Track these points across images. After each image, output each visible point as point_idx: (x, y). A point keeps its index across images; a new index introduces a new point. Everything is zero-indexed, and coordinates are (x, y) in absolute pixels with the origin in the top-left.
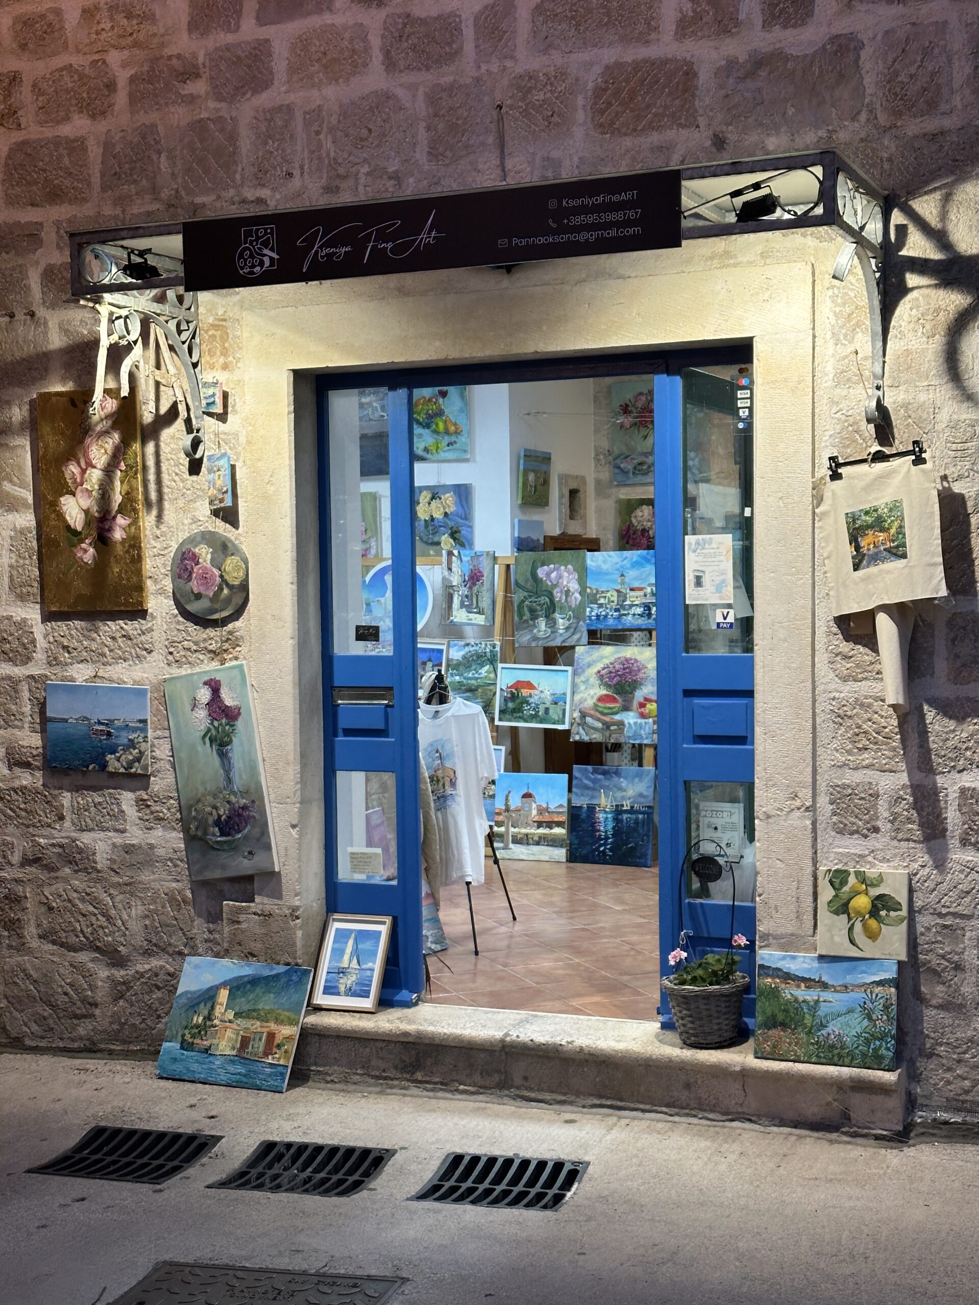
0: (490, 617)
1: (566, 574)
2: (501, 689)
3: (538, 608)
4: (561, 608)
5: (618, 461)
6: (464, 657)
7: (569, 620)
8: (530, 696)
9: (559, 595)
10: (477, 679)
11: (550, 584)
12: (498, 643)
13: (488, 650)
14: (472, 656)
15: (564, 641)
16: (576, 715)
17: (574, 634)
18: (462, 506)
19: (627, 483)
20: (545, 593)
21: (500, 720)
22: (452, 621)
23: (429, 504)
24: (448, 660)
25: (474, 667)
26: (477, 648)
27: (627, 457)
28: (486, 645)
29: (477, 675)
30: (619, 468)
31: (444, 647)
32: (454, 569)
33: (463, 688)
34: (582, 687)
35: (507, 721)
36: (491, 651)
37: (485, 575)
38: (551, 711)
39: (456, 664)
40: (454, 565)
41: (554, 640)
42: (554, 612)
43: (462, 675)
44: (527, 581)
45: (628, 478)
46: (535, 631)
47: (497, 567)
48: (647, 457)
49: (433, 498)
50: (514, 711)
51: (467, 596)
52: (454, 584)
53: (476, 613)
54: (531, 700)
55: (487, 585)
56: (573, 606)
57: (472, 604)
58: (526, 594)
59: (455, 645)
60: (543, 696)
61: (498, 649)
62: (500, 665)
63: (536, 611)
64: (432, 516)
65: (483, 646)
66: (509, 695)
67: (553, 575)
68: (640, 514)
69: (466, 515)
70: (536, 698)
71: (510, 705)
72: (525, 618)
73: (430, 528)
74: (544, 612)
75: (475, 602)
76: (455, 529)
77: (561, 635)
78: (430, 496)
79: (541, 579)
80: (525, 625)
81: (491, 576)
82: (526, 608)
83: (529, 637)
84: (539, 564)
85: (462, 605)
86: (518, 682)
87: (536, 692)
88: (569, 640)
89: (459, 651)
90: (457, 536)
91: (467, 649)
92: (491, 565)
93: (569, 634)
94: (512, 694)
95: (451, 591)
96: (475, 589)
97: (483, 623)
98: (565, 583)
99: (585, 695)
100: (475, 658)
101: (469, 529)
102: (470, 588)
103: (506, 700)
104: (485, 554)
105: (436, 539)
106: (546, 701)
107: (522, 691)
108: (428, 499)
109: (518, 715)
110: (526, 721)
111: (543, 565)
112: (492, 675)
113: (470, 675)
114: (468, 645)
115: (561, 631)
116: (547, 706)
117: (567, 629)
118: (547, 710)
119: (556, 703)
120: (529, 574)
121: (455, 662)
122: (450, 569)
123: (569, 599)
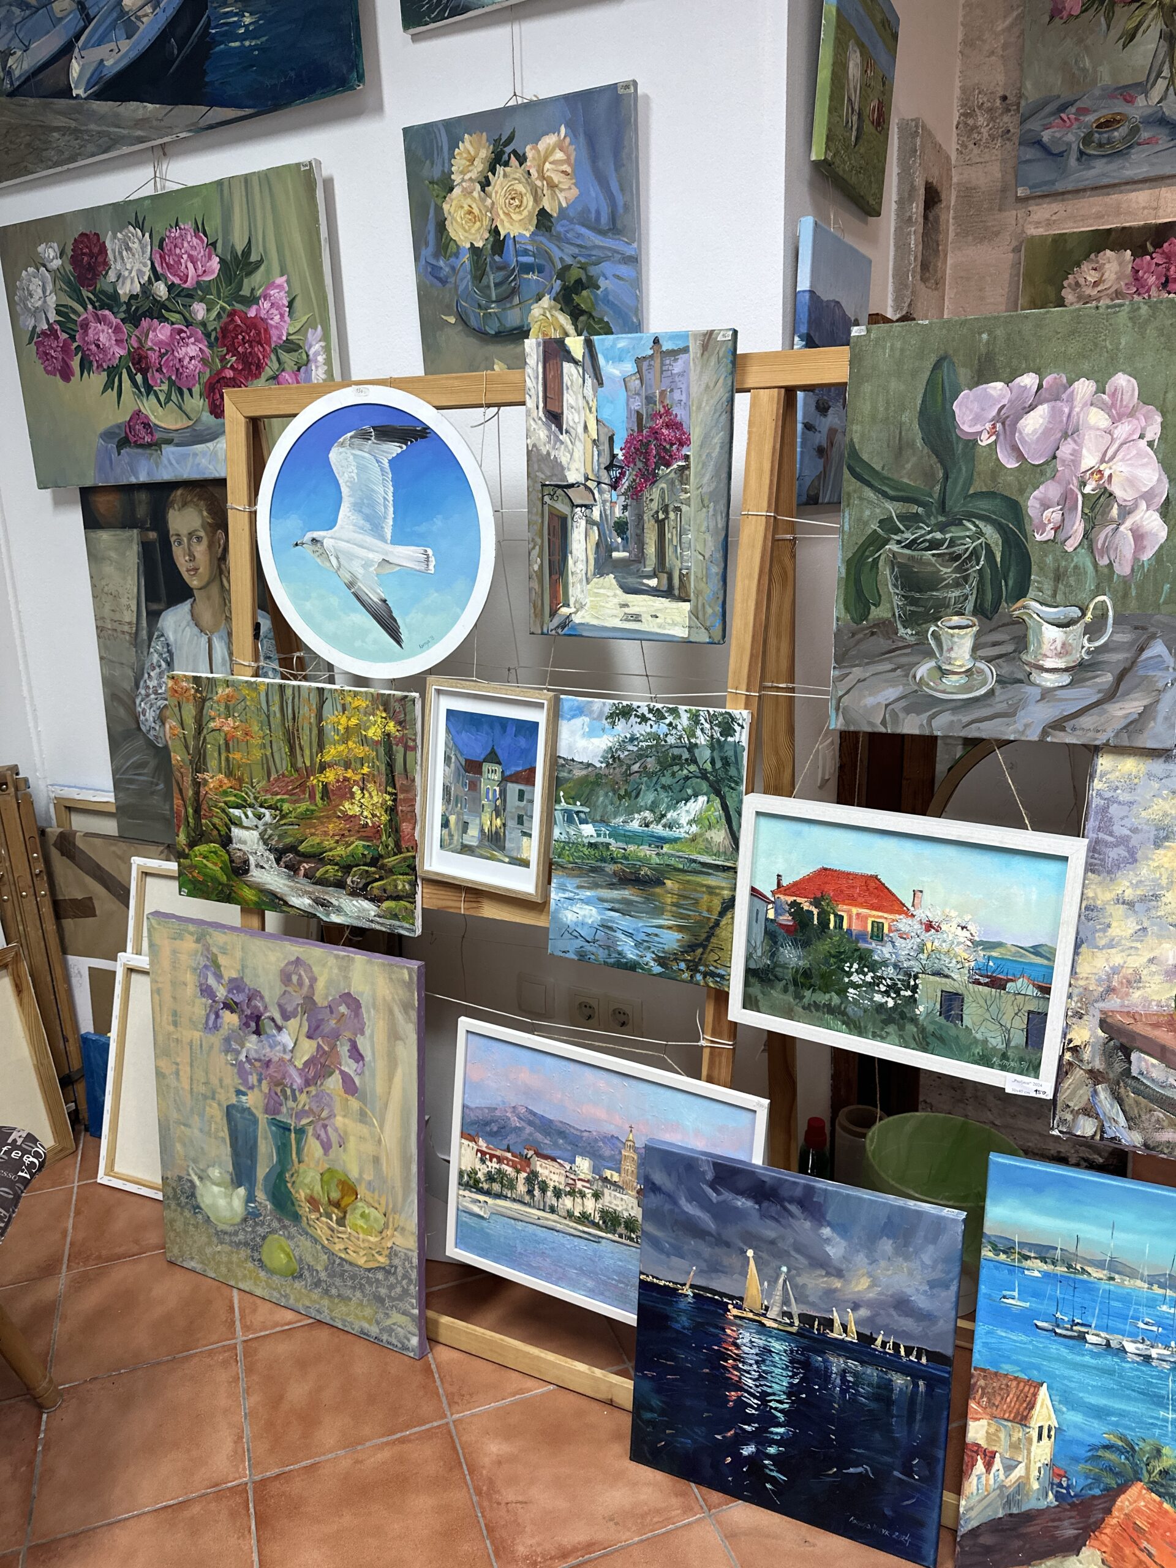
0: (712, 611)
1: (1097, 418)
2: (754, 892)
3: (947, 571)
4: (1058, 576)
5: (1034, 125)
6: (612, 757)
7: (1093, 630)
8: (878, 934)
9: (1053, 515)
10: (662, 841)
11: (1011, 464)
12: (743, 714)
13: (702, 740)
14: (641, 755)
15: (1058, 725)
16: (1086, 1034)
17: (1111, 695)
18: (602, 180)
19: (1059, 187)
20: (983, 506)
21: (749, 1002)
22: (566, 622)
23: (485, 184)
24: (555, 762)
25: (649, 797)
26: (663, 729)
27: (1063, 108)
28: (695, 718)
29: (658, 829)
30: (1039, 143)
31: (539, 717)
32: (570, 417)
33: (610, 868)
34: (1122, 926)
35: (775, 1011)
36: (715, 745)
37: (696, 434)
38: (971, 1013)
39: (583, 781)
40: (569, 398)
41: (1009, 714)
42: (1021, 591)
43: (604, 821)
44: (900, 449)
45: (1064, 171)
46: (923, 670)
47: (742, 401)
48: (1130, 100)
49: (497, 160)
50: (803, 980)
51: (621, 527)
52: (572, 477)
53: (655, 592)
54: (882, 952)
55: (700, 478)
56: (1123, 569)
57: (640, 558)
58: (892, 508)
59: (580, 711)
60: (932, 941)
61: (742, 736)
62: (753, 803)
63: (933, 582)
64: (495, 232)
65: (685, 721)
66: (786, 919)
67: (1033, 423)
68: (1092, 276)
69: (613, 218)
70: (905, 947)
71: (791, 956)
72: (876, 613)
73: (492, 278)
74: (970, 589)
75: (651, 550)
76: (575, 274)
77: (1047, 694)
78: (485, 153)
79: (972, 443)
80: (881, 643)
81: (718, 439)
82: (885, 572)
83: (891, 693)
84: (964, 374)
85: (604, 563)
86: (825, 873)
87: (904, 924)
88: (1086, 721)
89: (591, 734)
90: (583, 299)
91: (623, 729)
92: (721, 392)
93: (1087, 694)
94: (801, 917)
95: (563, 508)
96: (654, 495)
97: (681, 633)
98: (1089, 460)
99: (1136, 961)
100: (651, 763)
101: (623, 270)
102: (635, 493)
103: (772, 934)
104: (694, 348)
105: (513, 318)
106: (950, 964)
107: (842, 909)
108: (479, 166)
109: (822, 998)
110: (856, 1027)
111: (983, 374)
112: (719, 836)
113: (635, 825)
114: (625, 713)
115: (1049, 680)
116: (949, 985)
117: (1080, 671)
118: (952, 1003)
119: (997, 983)
120: (910, 419)
121: (578, 773)
122: (555, 417)
123: (1101, 537)
